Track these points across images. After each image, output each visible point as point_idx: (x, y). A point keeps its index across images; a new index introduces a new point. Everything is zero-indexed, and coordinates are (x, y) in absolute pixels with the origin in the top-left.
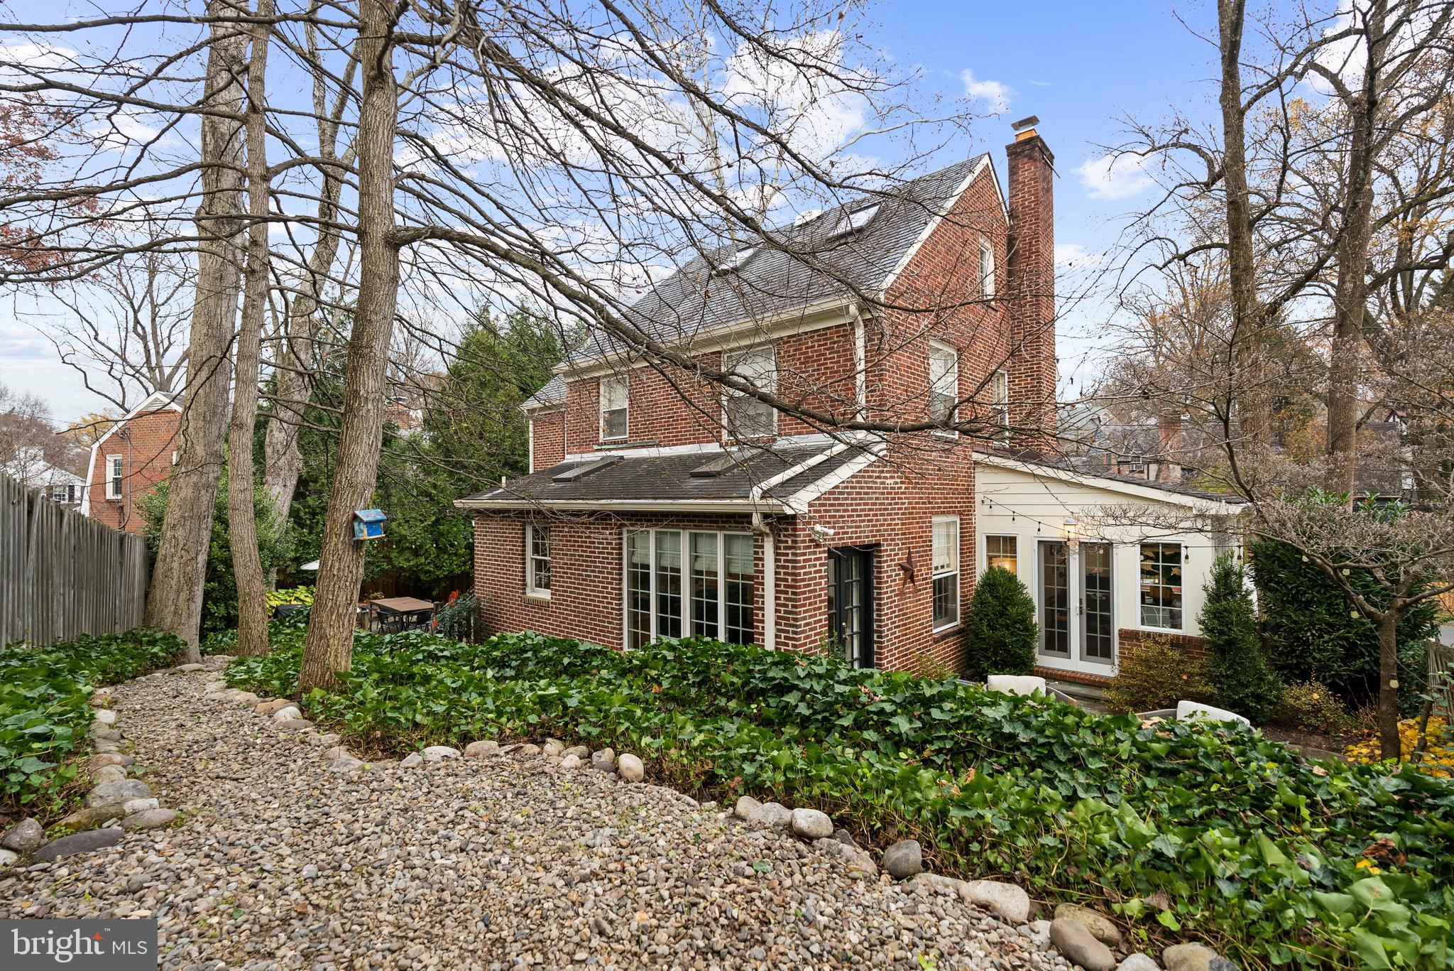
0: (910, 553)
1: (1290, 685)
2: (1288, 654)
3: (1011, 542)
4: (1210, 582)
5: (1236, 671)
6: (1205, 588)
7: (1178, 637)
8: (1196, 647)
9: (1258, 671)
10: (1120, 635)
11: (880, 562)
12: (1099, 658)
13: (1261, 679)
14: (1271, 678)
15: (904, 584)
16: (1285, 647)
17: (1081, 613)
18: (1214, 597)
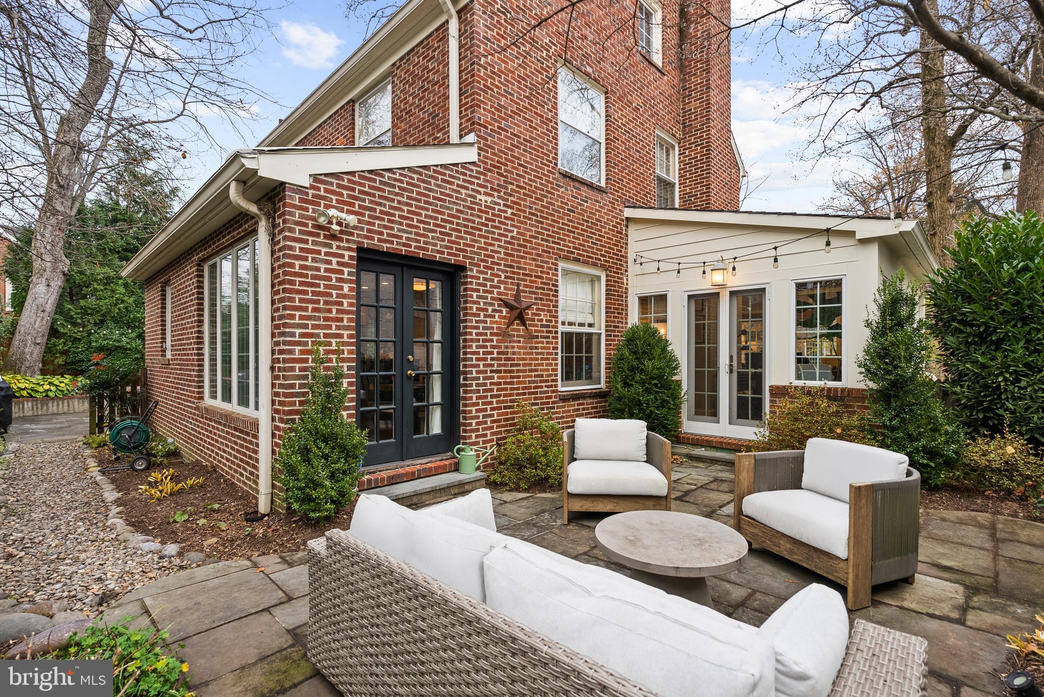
0: (518, 290)
1: (974, 440)
2: (972, 407)
3: (662, 299)
4: (875, 316)
5: (903, 421)
6: (868, 324)
7: (836, 389)
8: (857, 399)
9: (931, 419)
10: (771, 391)
11: (466, 290)
12: (750, 421)
13: (935, 430)
14: (950, 429)
15: (510, 324)
16: (969, 400)
17: (731, 371)
18: (879, 332)
